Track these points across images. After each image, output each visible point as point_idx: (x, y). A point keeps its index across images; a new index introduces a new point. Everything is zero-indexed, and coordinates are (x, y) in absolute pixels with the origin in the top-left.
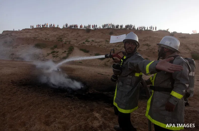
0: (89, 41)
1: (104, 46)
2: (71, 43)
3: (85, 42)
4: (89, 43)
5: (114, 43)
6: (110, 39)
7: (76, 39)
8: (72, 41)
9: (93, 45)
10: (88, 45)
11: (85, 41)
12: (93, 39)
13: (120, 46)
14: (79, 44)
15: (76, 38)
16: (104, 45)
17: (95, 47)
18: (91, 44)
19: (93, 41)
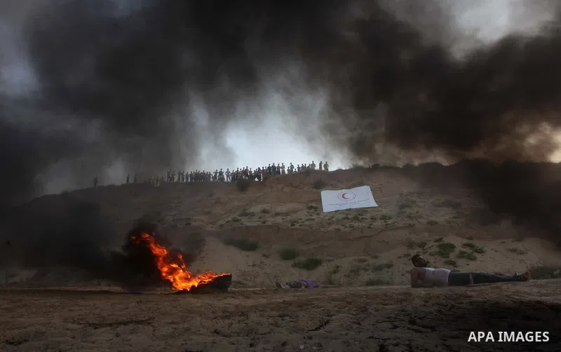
0: (253, 214)
1: (307, 223)
2: (193, 223)
3: (239, 218)
4: (255, 219)
5: (336, 211)
6: (319, 200)
7: (209, 213)
8: (195, 218)
9: (269, 223)
10: (248, 224)
11: (241, 215)
12: (267, 207)
13: (361, 217)
14: (222, 226)
15: (207, 210)
16: (307, 220)
17: (276, 228)
18: (261, 220)
19: (265, 211)
